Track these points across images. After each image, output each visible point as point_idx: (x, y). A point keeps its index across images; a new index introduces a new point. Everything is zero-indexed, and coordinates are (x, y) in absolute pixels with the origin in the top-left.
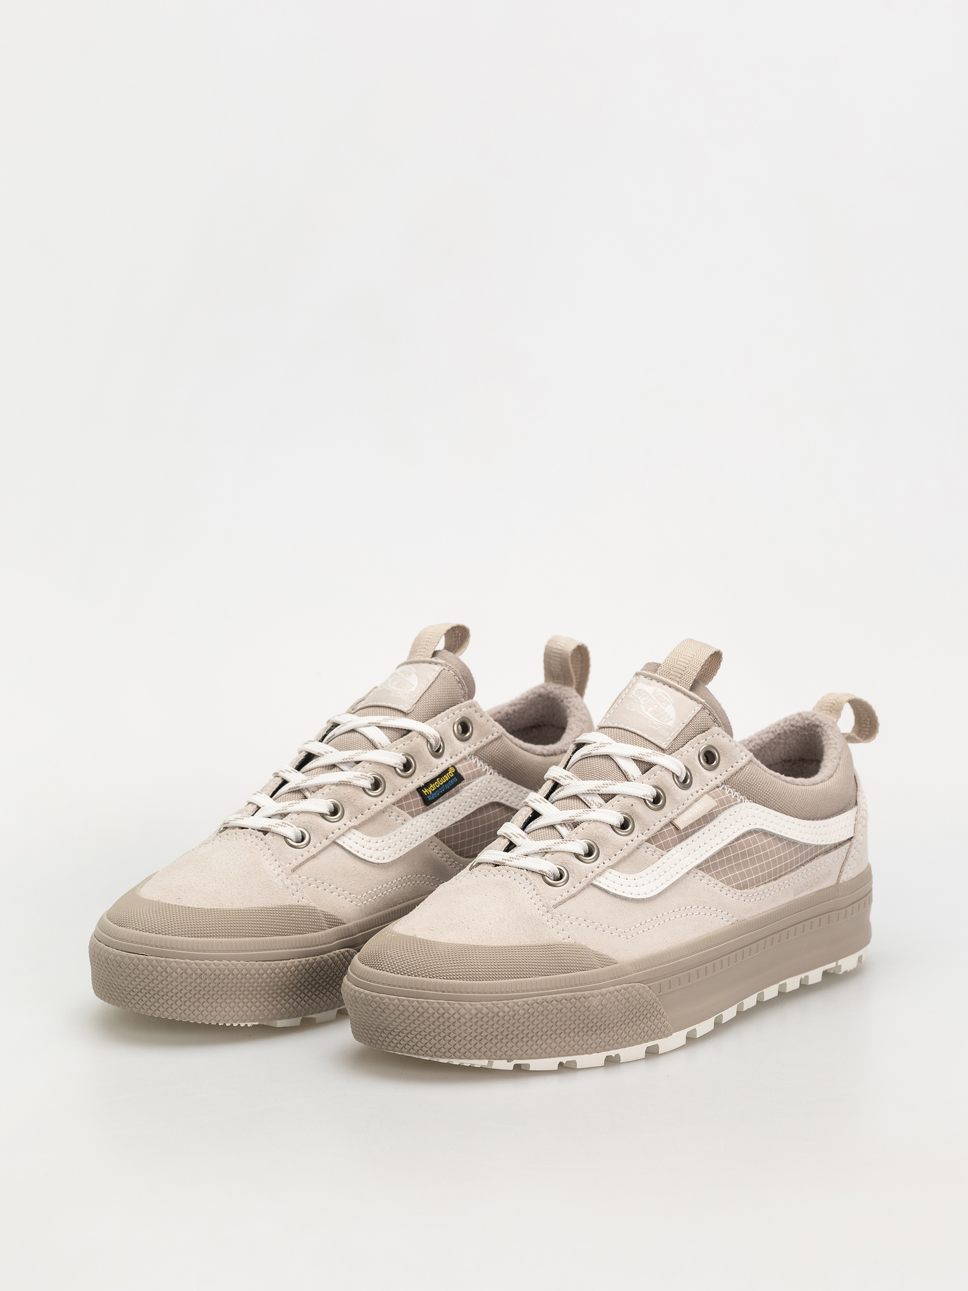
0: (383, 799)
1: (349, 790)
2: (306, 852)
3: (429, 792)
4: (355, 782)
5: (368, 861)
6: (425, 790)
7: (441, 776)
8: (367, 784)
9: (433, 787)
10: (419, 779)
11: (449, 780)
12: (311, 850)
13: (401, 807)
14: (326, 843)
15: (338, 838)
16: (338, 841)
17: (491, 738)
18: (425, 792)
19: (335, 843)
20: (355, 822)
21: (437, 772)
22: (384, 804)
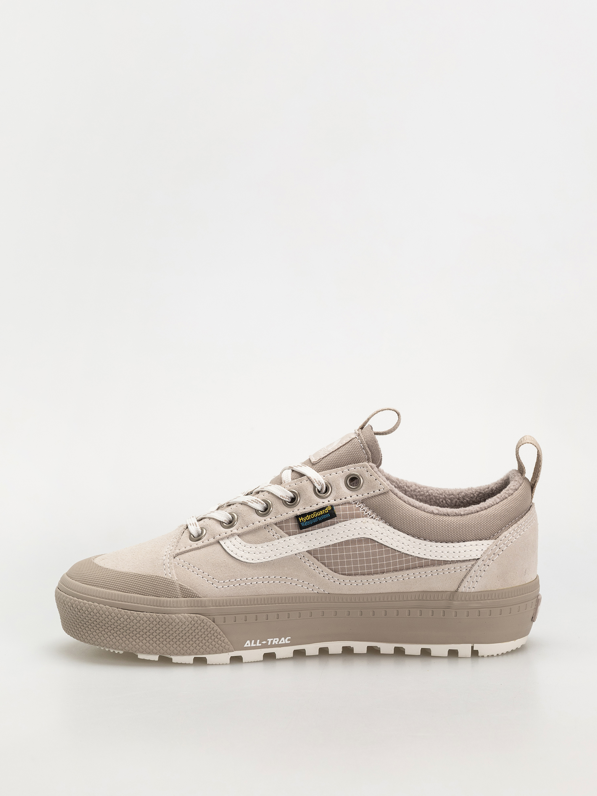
0: (266, 519)
1: (245, 508)
2: (195, 545)
3: (304, 520)
4: (250, 504)
5: (237, 559)
6: (301, 518)
7: (318, 511)
8: (260, 507)
9: (308, 517)
10: (299, 510)
11: (323, 514)
12: (200, 543)
13: (281, 528)
14: (212, 540)
15: (222, 539)
16: (221, 542)
17: (377, 492)
18: (300, 519)
19: (219, 542)
20: (240, 531)
21: (315, 507)
22: (266, 522)
